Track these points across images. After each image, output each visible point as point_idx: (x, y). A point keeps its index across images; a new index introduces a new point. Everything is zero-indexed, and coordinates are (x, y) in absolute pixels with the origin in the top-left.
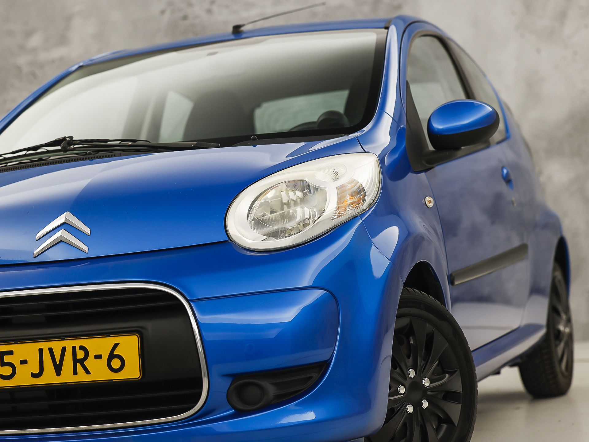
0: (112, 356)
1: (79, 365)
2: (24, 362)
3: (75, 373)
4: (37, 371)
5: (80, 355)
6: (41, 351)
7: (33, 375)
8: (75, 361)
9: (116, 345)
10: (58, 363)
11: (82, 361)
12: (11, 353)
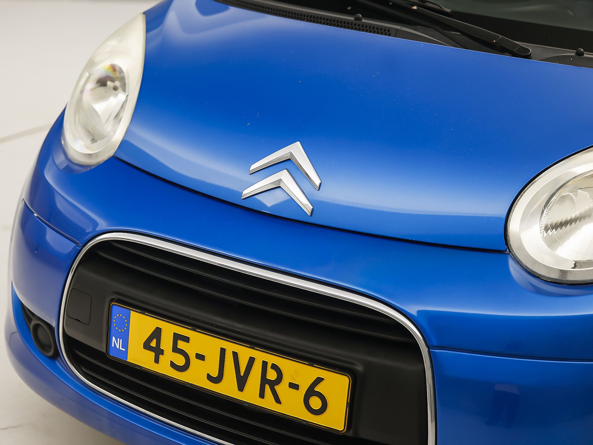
0: (311, 392)
1: (267, 387)
2: (200, 357)
3: (262, 395)
4: (215, 374)
5: (272, 375)
6: (223, 351)
7: (209, 377)
8: (264, 381)
9: (319, 380)
10: (242, 375)
11: (273, 384)
12: (186, 339)
